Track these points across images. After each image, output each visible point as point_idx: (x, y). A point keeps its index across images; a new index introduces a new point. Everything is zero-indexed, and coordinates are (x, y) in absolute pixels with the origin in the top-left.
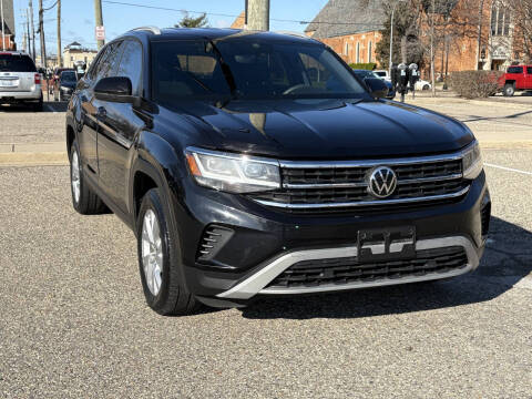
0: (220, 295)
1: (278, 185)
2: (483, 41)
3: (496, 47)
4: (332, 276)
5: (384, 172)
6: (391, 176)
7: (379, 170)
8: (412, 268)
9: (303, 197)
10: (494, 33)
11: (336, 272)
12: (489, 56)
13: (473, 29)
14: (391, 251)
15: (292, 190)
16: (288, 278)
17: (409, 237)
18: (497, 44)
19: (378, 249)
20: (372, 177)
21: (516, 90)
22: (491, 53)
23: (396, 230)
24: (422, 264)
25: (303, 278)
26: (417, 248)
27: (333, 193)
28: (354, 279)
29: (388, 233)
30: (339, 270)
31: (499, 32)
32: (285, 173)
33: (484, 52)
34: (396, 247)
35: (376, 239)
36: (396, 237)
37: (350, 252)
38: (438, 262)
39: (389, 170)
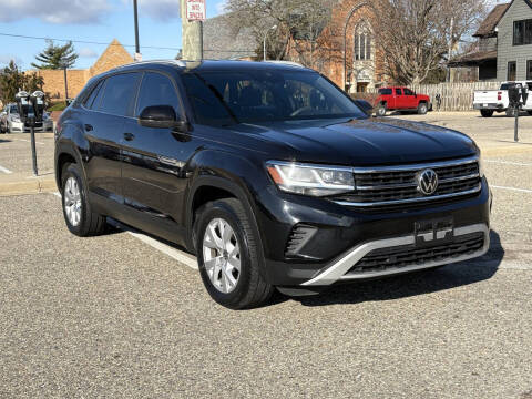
0: (305, 284)
1: (352, 188)
2: (348, 66)
3: (360, 71)
4: (395, 261)
5: (429, 173)
6: (434, 178)
7: (425, 172)
8: (449, 251)
9: (371, 196)
10: (357, 57)
11: (398, 257)
12: (354, 79)
13: (338, 54)
15: (363, 191)
16: (363, 264)
17: (449, 225)
18: (360, 68)
19: (428, 236)
20: (421, 178)
21: (387, 110)
22: (356, 77)
23: (440, 220)
24: (456, 248)
25: (375, 263)
26: (456, 234)
27: (392, 192)
28: (410, 262)
29: (435, 223)
30: (401, 256)
31: (362, 57)
32: (357, 177)
33: (349, 75)
34: (441, 234)
35: (427, 229)
36: (441, 226)
37: (409, 240)
38: (468, 245)
39: (432, 172)
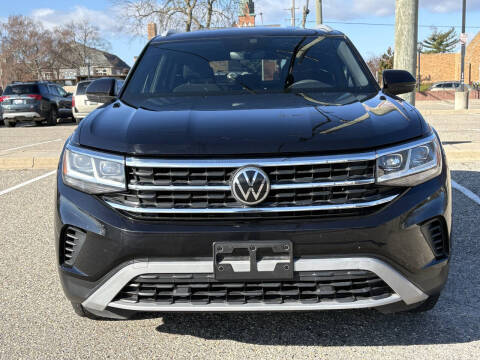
5: (251, 174)
7: (244, 172)
14: (259, 269)
19: (241, 266)
20: (236, 180)
26: (298, 268)
29: (254, 247)
34: (267, 265)
37: (205, 266)
39: (257, 171)
